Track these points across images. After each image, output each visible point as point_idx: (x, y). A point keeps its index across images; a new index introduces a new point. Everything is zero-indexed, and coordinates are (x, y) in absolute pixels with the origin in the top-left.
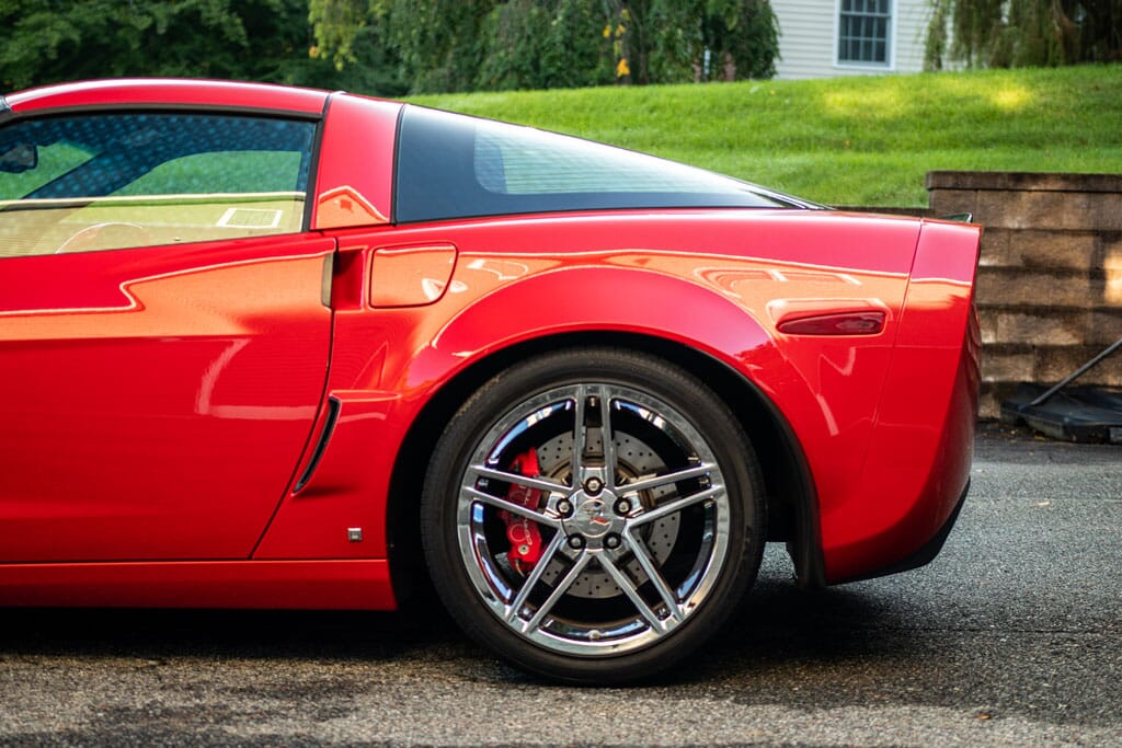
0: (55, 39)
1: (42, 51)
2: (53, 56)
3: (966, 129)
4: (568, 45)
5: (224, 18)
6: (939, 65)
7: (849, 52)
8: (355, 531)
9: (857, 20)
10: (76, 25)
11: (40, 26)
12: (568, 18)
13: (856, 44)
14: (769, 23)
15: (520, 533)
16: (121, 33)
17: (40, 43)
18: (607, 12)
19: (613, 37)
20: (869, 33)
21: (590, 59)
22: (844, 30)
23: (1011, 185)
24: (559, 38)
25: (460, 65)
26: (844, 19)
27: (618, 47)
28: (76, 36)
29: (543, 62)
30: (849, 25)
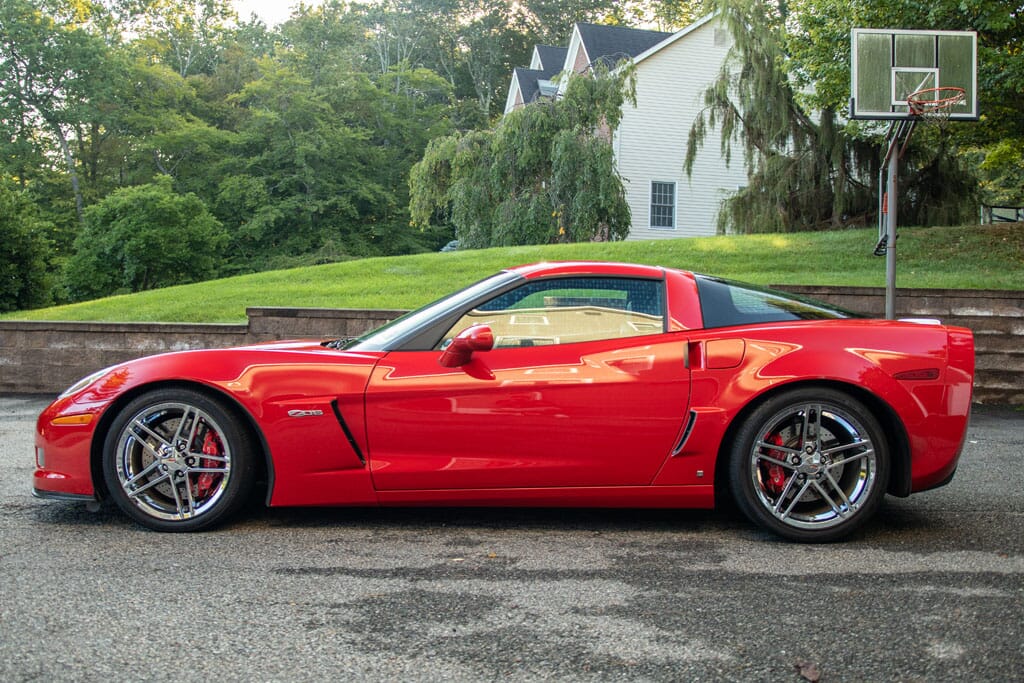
0: (273, 218)
1: (267, 223)
2: (272, 225)
3: (757, 263)
4: (536, 219)
5: (349, 206)
6: (724, 231)
7: (656, 222)
8: (700, 472)
9: (659, 207)
10: (282, 210)
11: (266, 212)
12: (536, 208)
13: (659, 219)
14: (626, 209)
15: (775, 472)
16: (302, 214)
17: (266, 219)
18: (554, 205)
19: (556, 217)
20: (664, 213)
21: (546, 227)
22: (653, 212)
23: (805, 291)
24: (532, 217)
25: (482, 230)
26: (653, 206)
27: (559, 221)
28: (282, 215)
29: (524, 228)
30: (655, 210)
